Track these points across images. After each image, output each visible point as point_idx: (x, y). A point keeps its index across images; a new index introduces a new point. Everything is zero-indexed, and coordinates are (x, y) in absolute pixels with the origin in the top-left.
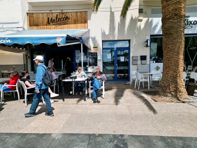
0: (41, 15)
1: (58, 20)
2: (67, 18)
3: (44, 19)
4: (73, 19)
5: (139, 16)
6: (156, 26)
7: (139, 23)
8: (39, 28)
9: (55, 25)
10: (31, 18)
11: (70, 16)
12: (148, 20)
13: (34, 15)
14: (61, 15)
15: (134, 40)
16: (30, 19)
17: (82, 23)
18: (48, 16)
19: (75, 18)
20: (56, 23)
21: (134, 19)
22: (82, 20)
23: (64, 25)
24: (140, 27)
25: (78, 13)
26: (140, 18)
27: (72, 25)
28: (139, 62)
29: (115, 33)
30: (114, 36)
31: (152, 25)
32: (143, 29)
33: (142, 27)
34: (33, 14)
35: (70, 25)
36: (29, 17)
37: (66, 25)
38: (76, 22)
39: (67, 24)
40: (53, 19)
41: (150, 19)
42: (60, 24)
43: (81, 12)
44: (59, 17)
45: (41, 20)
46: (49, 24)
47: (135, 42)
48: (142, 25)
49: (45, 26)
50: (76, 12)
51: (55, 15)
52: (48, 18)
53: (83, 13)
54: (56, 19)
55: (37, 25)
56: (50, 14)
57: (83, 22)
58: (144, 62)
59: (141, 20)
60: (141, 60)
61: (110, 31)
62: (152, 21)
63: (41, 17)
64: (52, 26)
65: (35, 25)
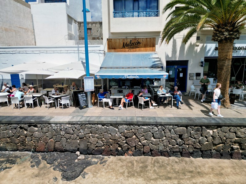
0: (118, 40)
1: (132, 44)
2: (139, 42)
3: (120, 43)
4: (143, 44)
5: (197, 42)
6: (209, 50)
7: (196, 48)
8: (116, 51)
9: (128, 48)
10: (110, 42)
11: (141, 41)
12: (204, 45)
13: (113, 41)
14: (134, 40)
15: (192, 61)
16: (109, 44)
17: (150, 47)
18: (123, 41)
19: (145, 43)
20: (130, 47)
21: (192, 44)
22: (150, 44)
23: (136, 49)
24: (197, 51)
25: (148, 39)
26: (198, 44)
27: (143, 49)
28: (195, 78)
29: (176, 55)
30: (176, 58)
31: (206, 49)
32: (199, 52)
33: (199, 50)
34: (111, 39)
35: (141, 48)
36: (109, 42)
37: (138, 49)
38: (146, 46)
39: (139, 47)
40: (128, 43)
41: (205, 45)
42: (133, 48)
43: (150, 38)
44: (132, 42)
45: (118, 44)
46: (124, 47)
47: (192, 63)
48: (198, 49)
49: (121, 49)
50: (147, 38)
51: (129, 41)
52: (124, 43)
53: (151, 39)
54: (130, 44)
55: (115, 49)
56: (126, 40)
57: (152, 46)
58: (198, 77)
59: (198, 46)
60: (196, 76)
61: (172, 54)
62: (206, 46)
63: (118, 42)
64: (126, 49)
65: (113, 49)
